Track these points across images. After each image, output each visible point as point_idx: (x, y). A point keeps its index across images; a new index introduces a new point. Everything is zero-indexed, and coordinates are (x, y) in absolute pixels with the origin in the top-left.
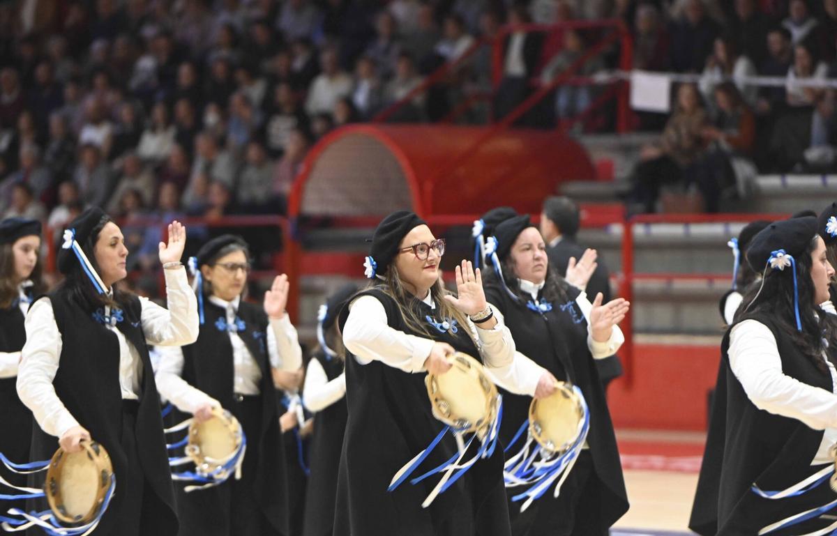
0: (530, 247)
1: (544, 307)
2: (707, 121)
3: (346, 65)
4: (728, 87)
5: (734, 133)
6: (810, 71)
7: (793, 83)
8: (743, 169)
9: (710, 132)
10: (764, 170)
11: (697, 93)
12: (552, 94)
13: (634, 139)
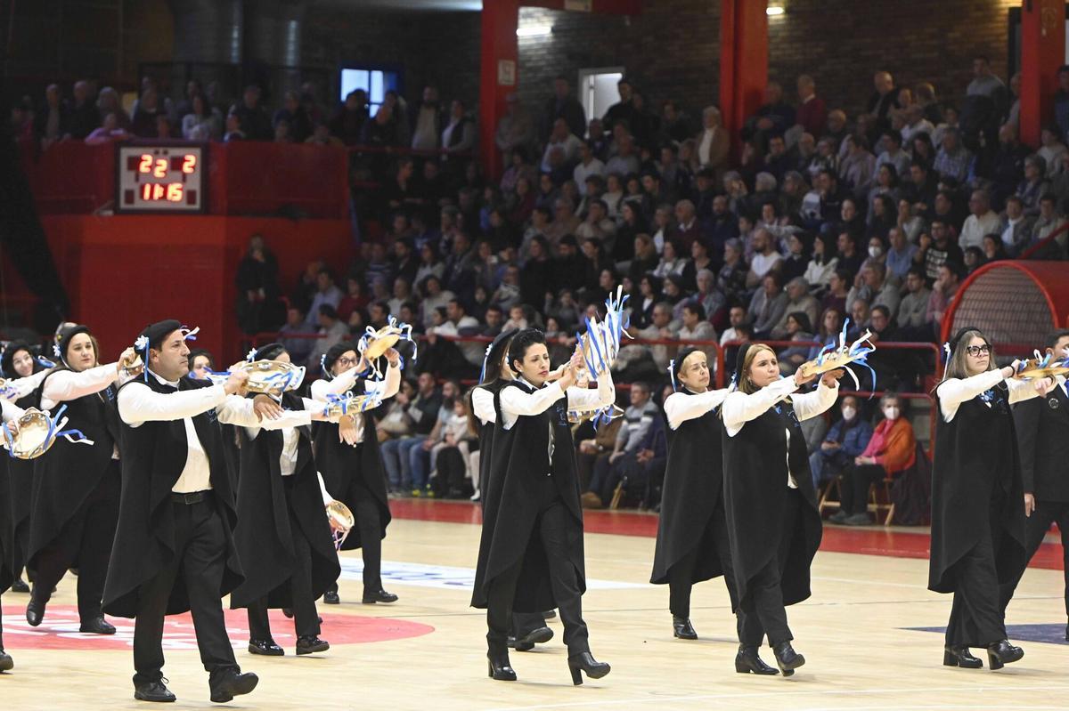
3: (997, 206)
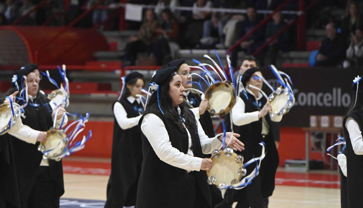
0: (32, 81)
1: (36, 105)
2: (158, 26)
4: (167, 11)
5: (170, 31)
6: (204, 4)
7: (196, 10)
8: (174, 47)
9: (159, 30)
10: (183, 47)
11: (154, 14)
12: (91, 12)
13: (126, 33)
